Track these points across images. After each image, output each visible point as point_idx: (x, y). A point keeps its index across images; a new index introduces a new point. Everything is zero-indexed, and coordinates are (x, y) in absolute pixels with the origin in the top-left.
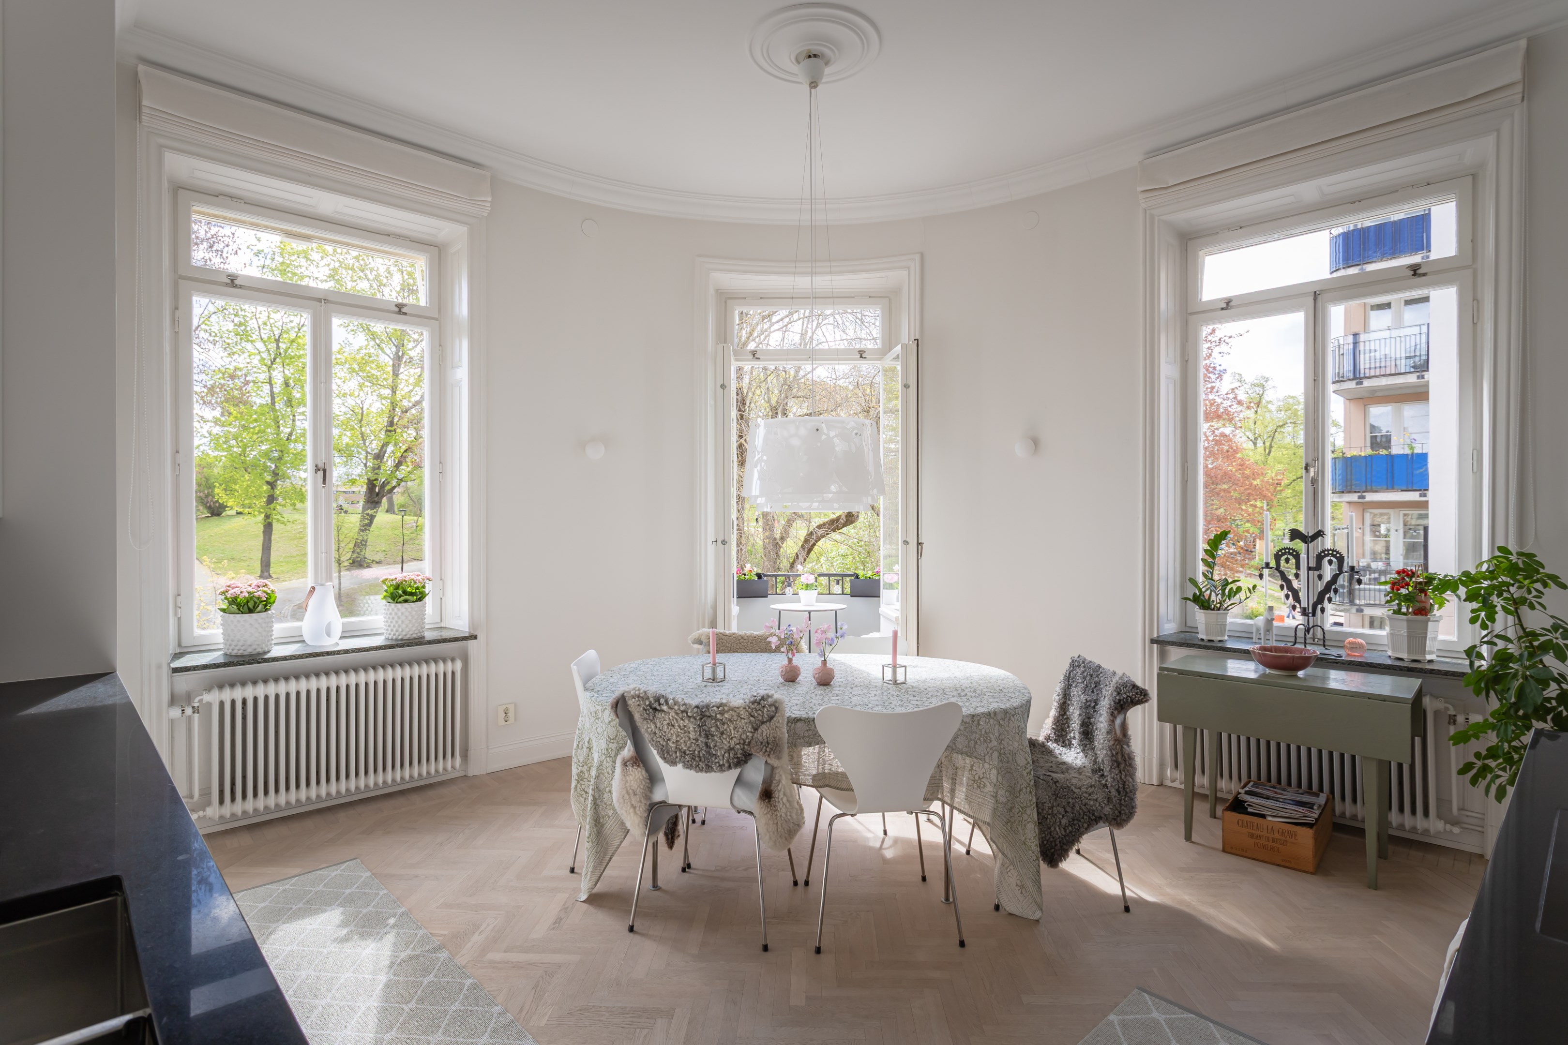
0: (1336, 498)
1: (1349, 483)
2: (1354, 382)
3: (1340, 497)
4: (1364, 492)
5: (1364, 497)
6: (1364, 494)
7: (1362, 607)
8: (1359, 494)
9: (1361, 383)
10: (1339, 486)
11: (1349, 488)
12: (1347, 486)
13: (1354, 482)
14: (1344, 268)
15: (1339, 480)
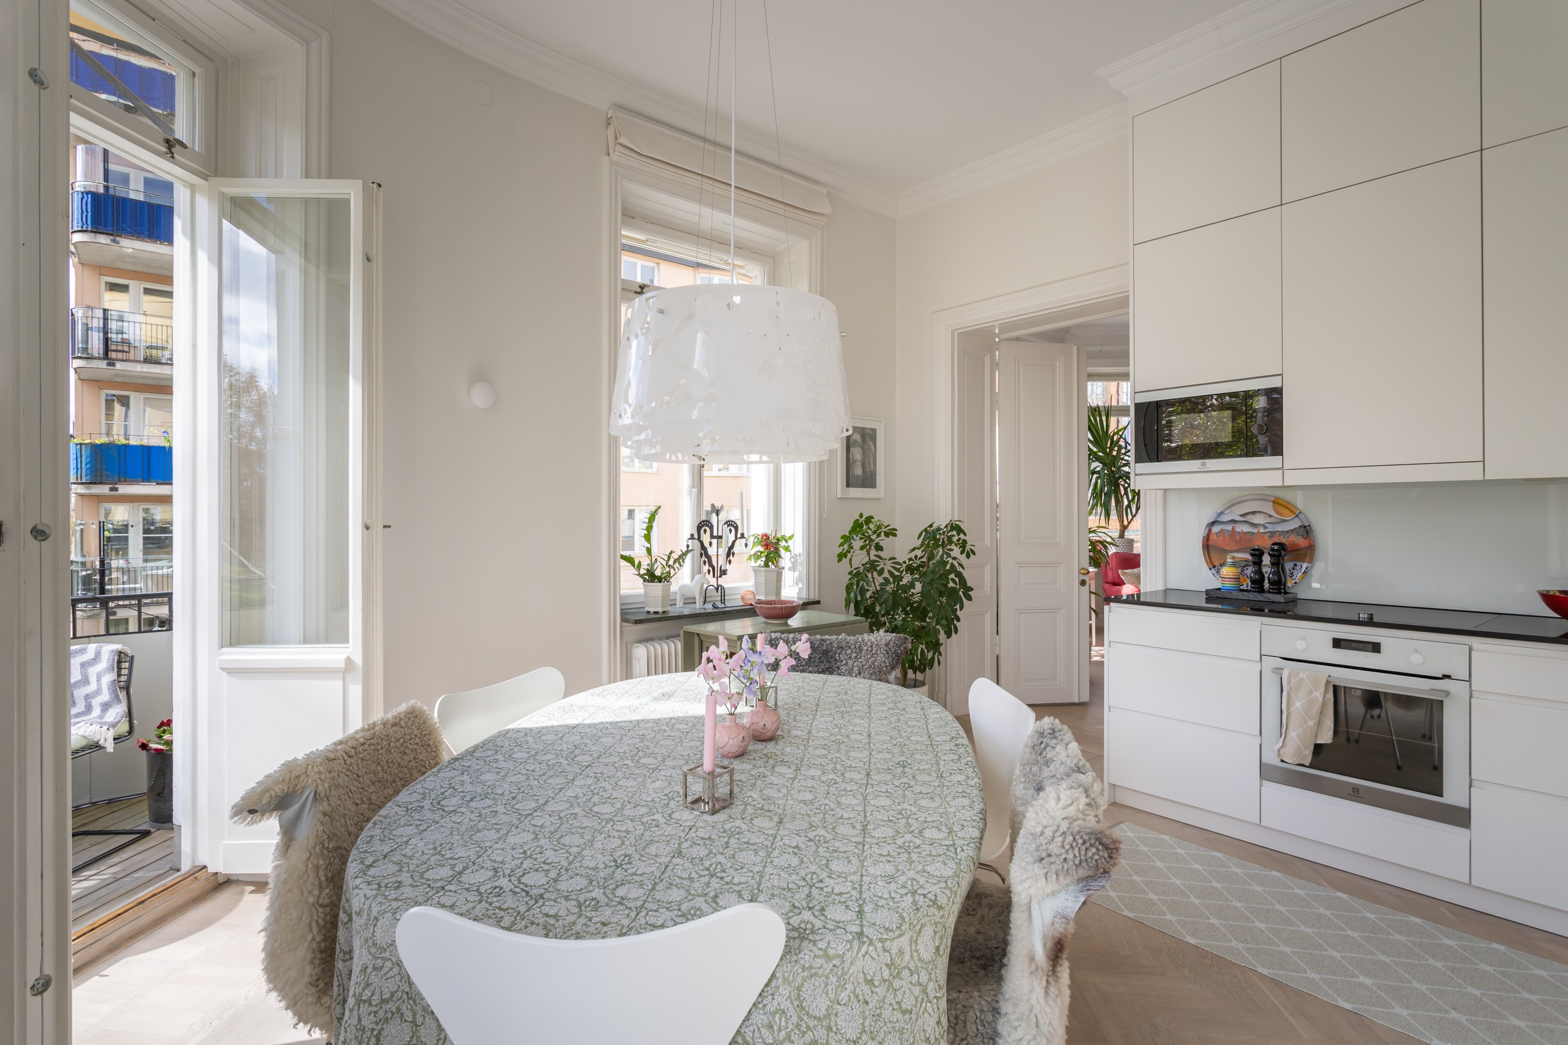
0: (81, 490)
1: (98, 473)
2: (105, 362)
3: (88, 488)
4: (116, 484)
5: (116, 489)
6: (116, 486)
7: (115, 610)
8: (111, 486)
9: (114, 365)
10: (86, 475)
11: (99, 478)
12: (96, 477)
13: (104, 472)
14: (92, 232)
15: (87, 469)
